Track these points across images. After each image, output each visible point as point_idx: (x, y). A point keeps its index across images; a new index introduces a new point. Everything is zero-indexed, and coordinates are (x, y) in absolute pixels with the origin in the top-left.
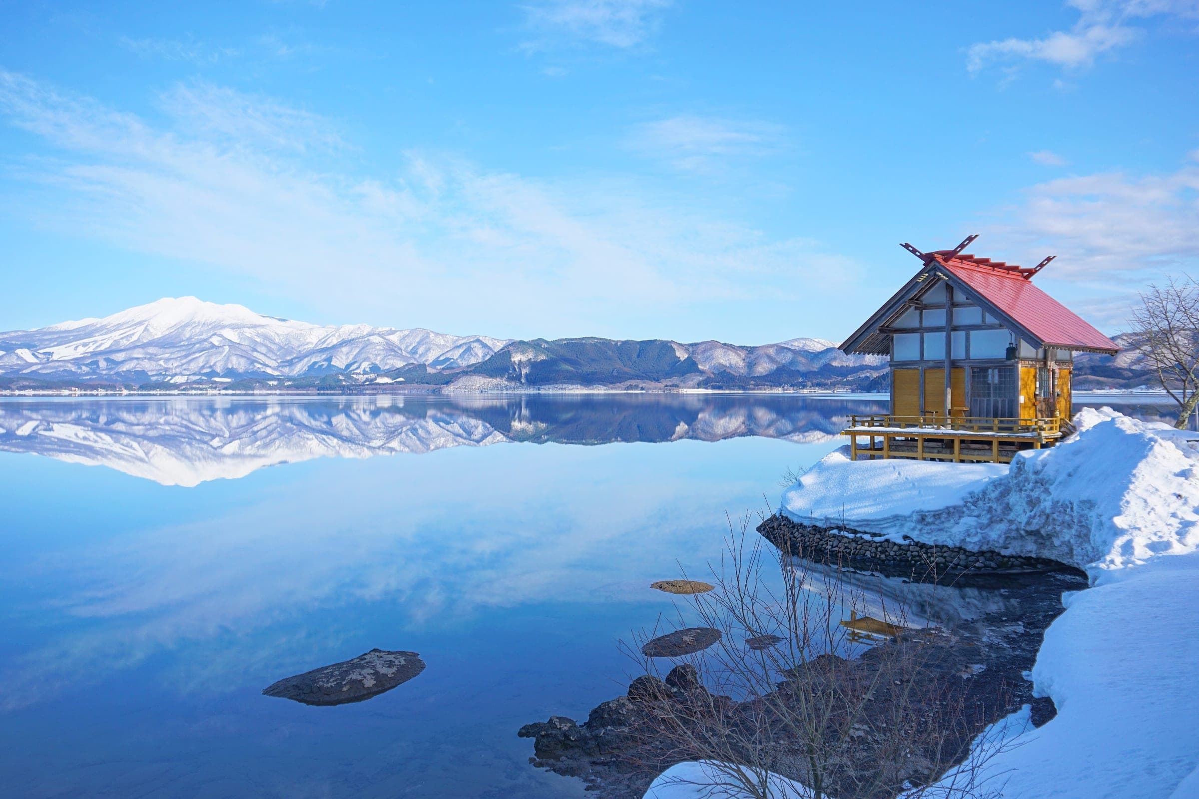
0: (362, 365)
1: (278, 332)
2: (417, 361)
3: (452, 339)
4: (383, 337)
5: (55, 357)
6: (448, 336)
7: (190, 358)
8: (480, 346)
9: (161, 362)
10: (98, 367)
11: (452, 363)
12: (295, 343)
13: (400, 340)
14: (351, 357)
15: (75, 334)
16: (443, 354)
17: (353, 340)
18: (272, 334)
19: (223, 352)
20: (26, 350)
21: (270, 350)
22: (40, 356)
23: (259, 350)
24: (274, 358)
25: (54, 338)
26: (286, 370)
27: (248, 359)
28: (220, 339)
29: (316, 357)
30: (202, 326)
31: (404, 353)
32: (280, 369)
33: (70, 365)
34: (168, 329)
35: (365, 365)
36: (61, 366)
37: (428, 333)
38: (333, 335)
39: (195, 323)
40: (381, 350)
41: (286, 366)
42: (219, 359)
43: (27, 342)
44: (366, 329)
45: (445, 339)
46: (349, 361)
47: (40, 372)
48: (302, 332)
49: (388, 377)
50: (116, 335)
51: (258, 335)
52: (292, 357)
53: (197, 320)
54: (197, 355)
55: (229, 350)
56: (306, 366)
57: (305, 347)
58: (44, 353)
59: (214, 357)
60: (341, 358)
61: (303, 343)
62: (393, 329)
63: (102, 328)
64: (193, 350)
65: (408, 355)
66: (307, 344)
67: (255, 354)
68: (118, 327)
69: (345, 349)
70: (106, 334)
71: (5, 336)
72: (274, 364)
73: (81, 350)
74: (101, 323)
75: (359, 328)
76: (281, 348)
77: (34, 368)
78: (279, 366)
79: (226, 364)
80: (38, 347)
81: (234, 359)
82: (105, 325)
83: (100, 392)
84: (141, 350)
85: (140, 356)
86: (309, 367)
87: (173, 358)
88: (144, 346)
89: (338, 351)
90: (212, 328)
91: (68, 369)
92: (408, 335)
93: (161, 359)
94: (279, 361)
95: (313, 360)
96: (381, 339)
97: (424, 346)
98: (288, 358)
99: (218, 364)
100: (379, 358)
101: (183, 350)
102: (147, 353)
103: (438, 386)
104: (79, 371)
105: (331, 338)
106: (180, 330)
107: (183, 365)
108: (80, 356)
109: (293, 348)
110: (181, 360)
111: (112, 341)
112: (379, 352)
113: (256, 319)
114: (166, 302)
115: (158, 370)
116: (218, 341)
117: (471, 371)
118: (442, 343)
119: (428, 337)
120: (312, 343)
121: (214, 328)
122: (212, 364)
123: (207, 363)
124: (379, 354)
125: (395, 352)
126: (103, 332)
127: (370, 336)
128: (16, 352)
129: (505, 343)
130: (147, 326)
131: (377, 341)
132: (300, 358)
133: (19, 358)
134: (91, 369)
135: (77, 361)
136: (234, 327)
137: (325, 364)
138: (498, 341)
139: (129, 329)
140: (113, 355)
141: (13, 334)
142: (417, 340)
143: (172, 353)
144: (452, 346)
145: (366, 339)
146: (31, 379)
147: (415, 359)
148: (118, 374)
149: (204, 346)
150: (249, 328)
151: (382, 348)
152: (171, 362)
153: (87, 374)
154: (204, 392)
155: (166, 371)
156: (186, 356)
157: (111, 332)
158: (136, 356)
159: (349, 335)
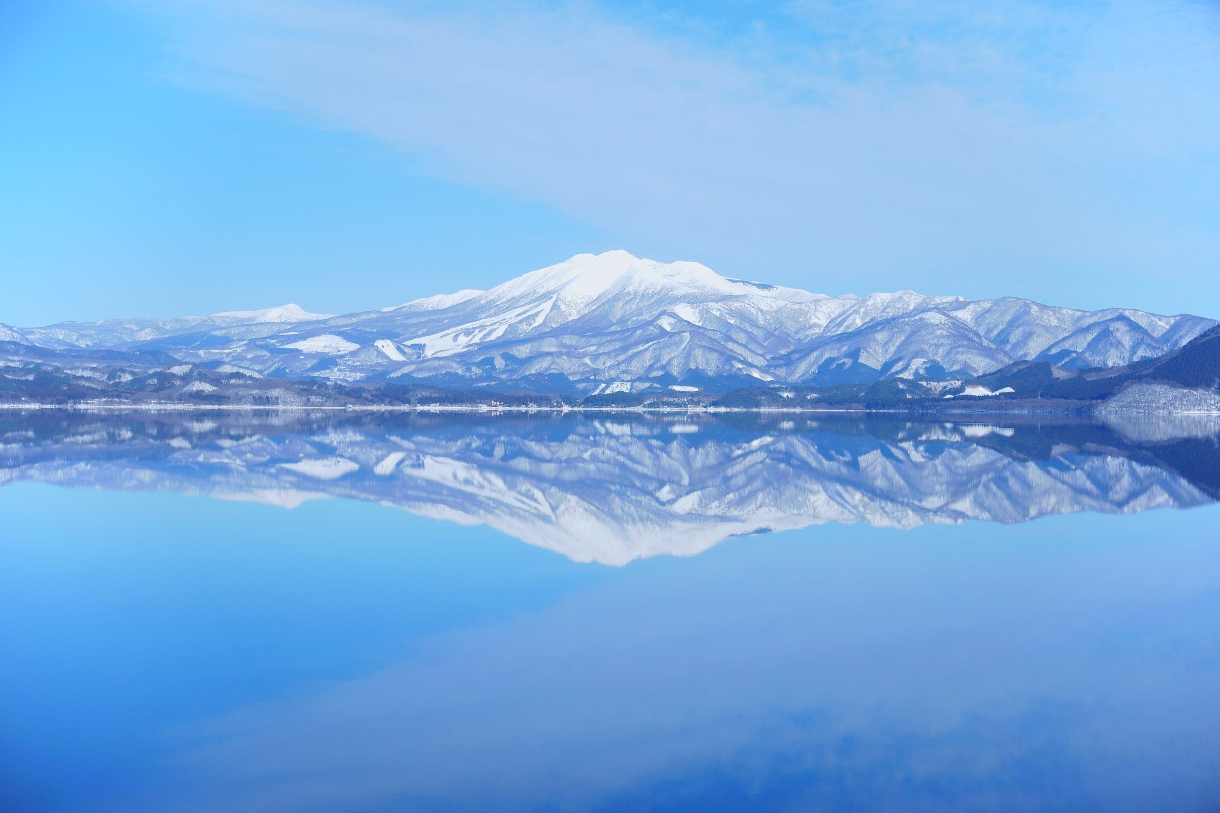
0: (912, 363)
1: (764, 308)
2: (1010, 357)
3: (1072, 316)
4: (945, 315)
5: (429, 353)
6: (1064, 311)
7: (630, 353)
8: (1127, 328)
9: (587, 360)
10: (493, 367)
11: (1074, 360)
12: (791, 327)
13: (976, 319)
14: (892, 350)
15: (450, 315)
16: (1056, 343)
17: (893, 319)
18: (753, 310)
19: (682, 342)
20: (388, 342)
21: (752, 338)
22: (407, 351)
23: (734, 337)
24: (760, 352)
25: (422, 323)
26: (782, 372)
27: (722, 354)
28: (673, 320)
29: (832, 349)
30: (641, 300)
31: (985, 343)
32: (772, 370)
33: (454, 365)
34: (587, 305)
35: (918, 364)
36: (442, 367)
37: (1027, 305)
38: (856, 312)
39: (629, 293)
40: (944, 337)
41: (781, 366)
42: (676, 353)
43: (386, 329)
44: (913, 301)
45: (1058, 315)
46: (888, 357)
47: (415, 375)
48: (803, 306)
49: (983, 385)
50: (511, 316)
51: (731, 313)
52: (789, 350)
53: (631, 289)
54: (641, 348)
55: (691, 339)
56: (815, 367)
57: (808, 333)
58: (413, 346)
59: (668, 350)
60: (875, 351)
61: (805, 326)
62: (961, 299)
63: (490, 304)
64: (632, 339)
65: (992, 346)
66: (811, 327)
67: (730, 345)
68: (513, 303)
69: (881, 336)
70: (495, 315)
71: (355, 320)
72: (760, 362)
73: (463, 340)
74: (487, 297)
75: (901, 298)
76: (769, 335)
77: (406, 370)
78: (770, 366)
79: (686, 363)
80: (401, 337)
81: (699, 354)
82: (493, 301)
83: (531, 409)
84: (553, 340)
85: (553, 350)
86: (820, 367)
87: (604, 353)
88: (557, 333)
89: (869, 340)
90: (656, 302)
91: (452, 371)
92: (989, 310)
93: (584, 355)
94: (768, 357)
95: (827, 356)
96: (944, 317)
97: (1021, 329)
98: (783, 352)
99: (675, 362)
100: (941, 351)
101: (617, 340)
102: (565, 346)
103: (1087, 402)
104: (468, 374)
105: (853, 317)
106: (607, 307)
107: (619, 364)
108: (464, 350)
109: (788, 335)
110: (617, 355)
111: (506, 326)
112: (942, 340)
113: (725, 286)
114: (582, 261)
115: (584, 373)
116: (669, 324)
117: (1148, 376)
118: (1054, 322)
119: (1027, 312)
120: (819, 326)
121: (659, 302)
122: (665, 362)
123: (657, 359)
124: (942, 344)
125: (970, 340)
126: (492, 312)
127: (923, 312)
128: (375, 344)
129: (1172, 321)
130: (556, 300)
131: (937, 321)
132: (805, 350)
133: (380, 354)
134: (484, 370)
135: (463, 358)
136: (690, 300)
137: (848, 361)
138: (1160, 317)
139: (528, 307)
140: (514, 348)
141: (364, 317)
142: (1008, 318)
143: (600, 345)
144: (1071, 329)
145: (917, 317)
146: (431, 387)
147: (1006, 353)
148: (526, 378)
149: (649, 332)
150: (716, 301)
151: (945, 333)
152: (603, 358)
153: (480, 379)
154: (683, 409)
155: (595, 375)
156: (624, 349)
157: (504, 311)
158: (546, 349)
159: (883, 311)
